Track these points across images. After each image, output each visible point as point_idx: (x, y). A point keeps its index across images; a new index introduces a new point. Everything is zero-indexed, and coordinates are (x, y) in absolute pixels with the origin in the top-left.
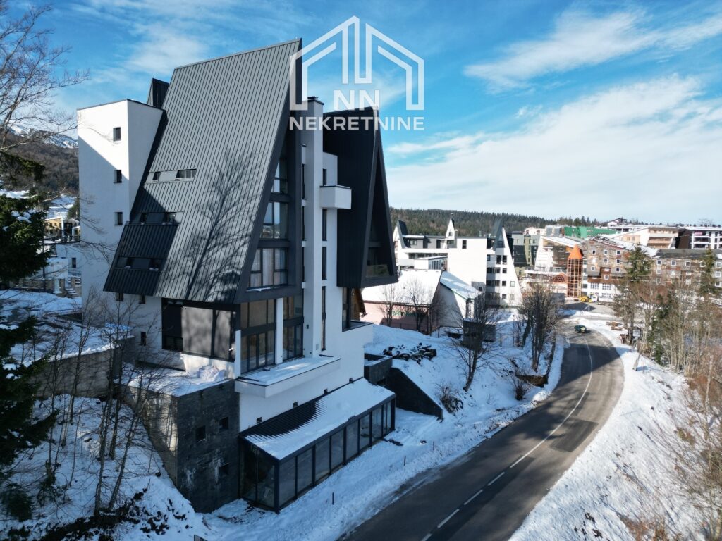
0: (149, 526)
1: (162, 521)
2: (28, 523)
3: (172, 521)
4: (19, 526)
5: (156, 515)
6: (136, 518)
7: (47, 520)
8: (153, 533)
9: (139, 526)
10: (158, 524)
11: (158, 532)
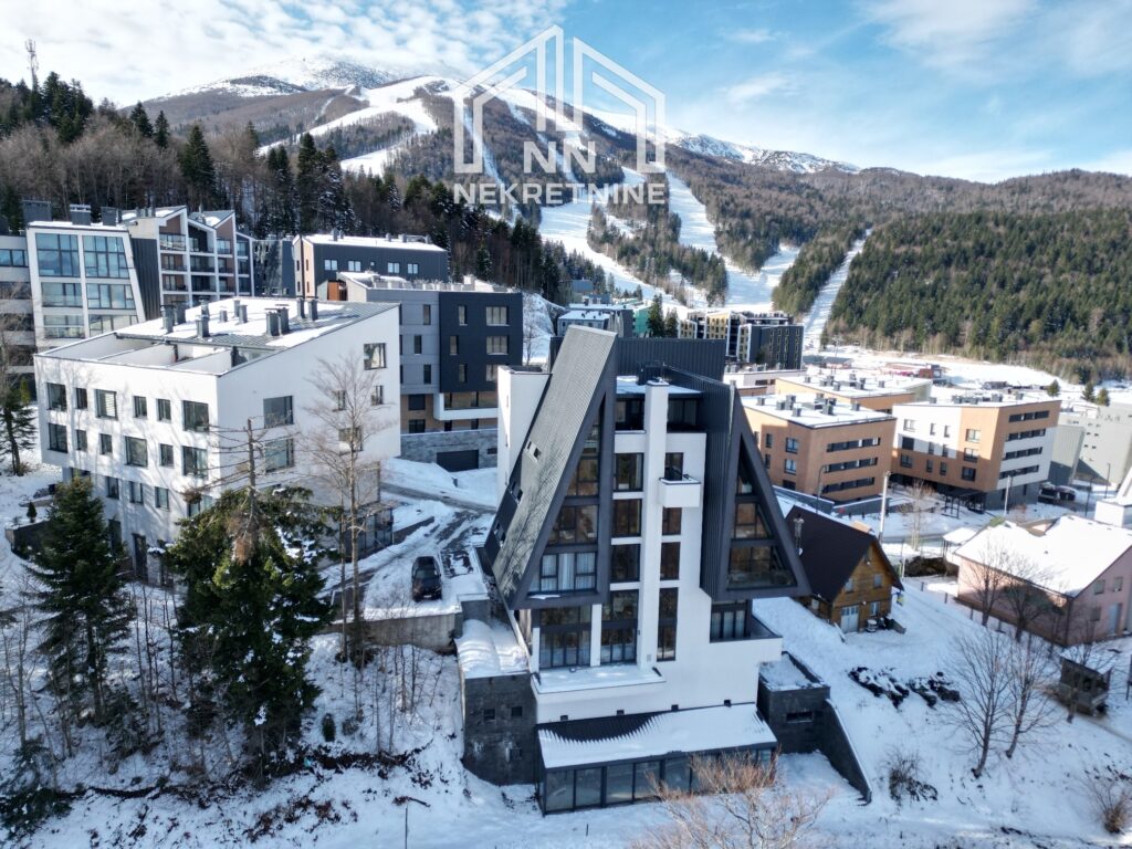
0: (417, 778)
1: (428, 778)
2: (330, 744)
3: (436, 782)
4: (325, 744)
5: (425, 772)
6: (411, 767)
7: (344, 746)
8: (418, 785)
9: (410, 775)
10: (424, 779)
11: (422, 785)
